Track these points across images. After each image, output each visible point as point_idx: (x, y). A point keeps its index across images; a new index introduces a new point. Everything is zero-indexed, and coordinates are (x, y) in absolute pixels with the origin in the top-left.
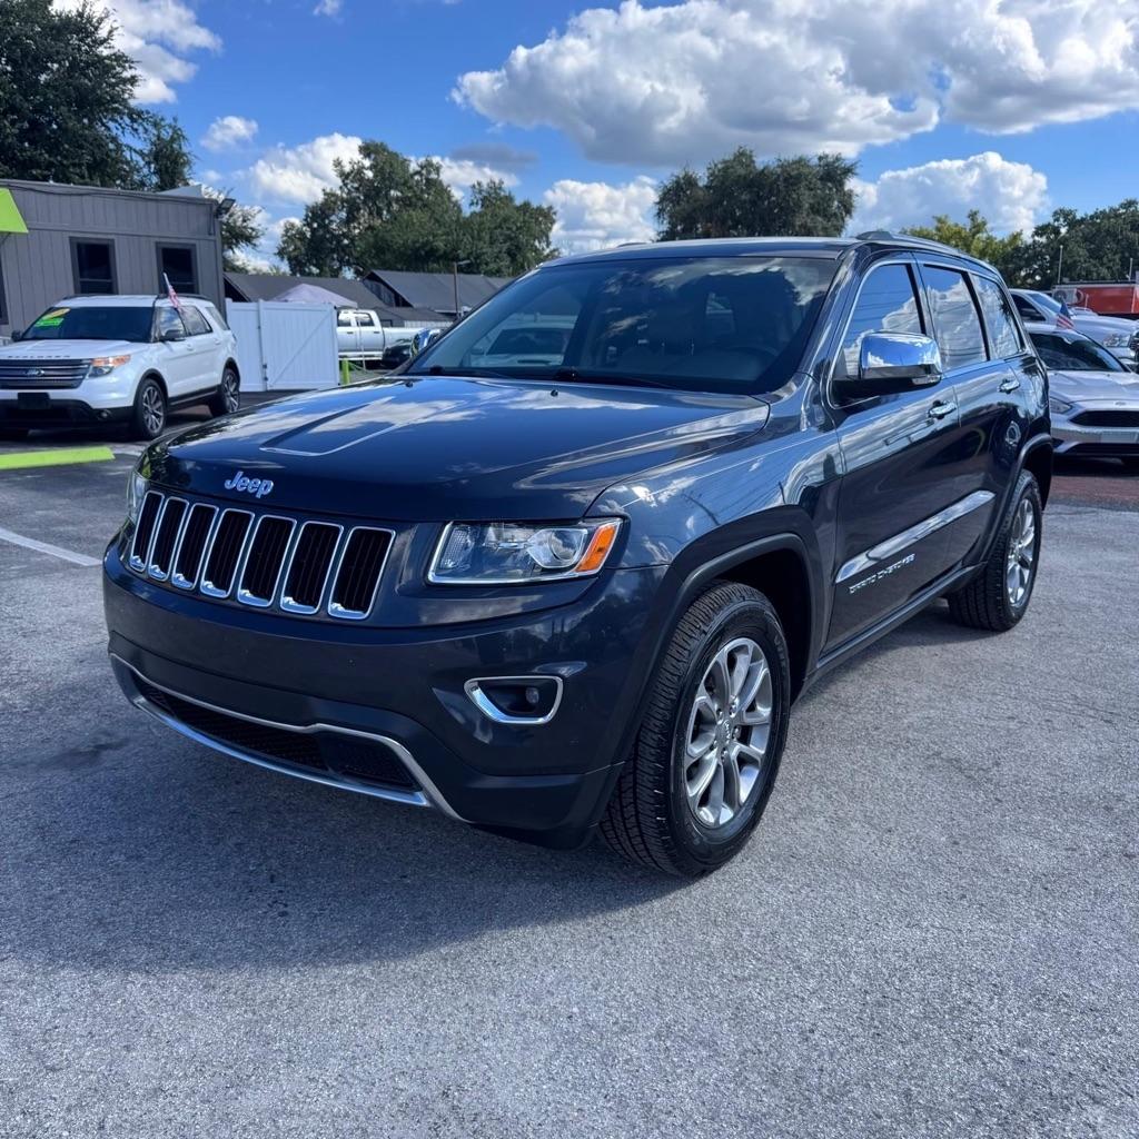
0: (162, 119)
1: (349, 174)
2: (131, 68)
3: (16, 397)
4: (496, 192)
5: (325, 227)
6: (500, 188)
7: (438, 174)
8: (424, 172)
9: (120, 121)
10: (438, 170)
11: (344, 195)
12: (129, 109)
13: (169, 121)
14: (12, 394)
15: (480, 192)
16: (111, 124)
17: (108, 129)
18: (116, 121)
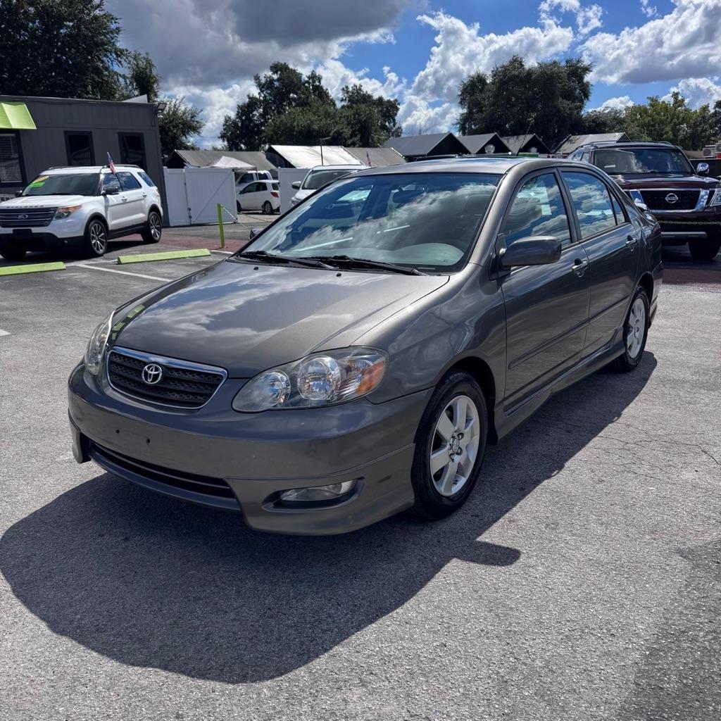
0: (139, 54)
1: (264, 84)
2: (115, 23)
3: (12, 232)
4: (358, 92)
5: (250, 119)
6: (360, 90)
7: (320, 82)
8: (311, 81)
9: (111, 57)
10: (320, 79)
11: (262, 98)
12: (116, 49)
13: (143, 55)
14: (9, 231)
15: (348, 92)
16: (105, 59)
17: (103, 62)
18: (108, 57)
